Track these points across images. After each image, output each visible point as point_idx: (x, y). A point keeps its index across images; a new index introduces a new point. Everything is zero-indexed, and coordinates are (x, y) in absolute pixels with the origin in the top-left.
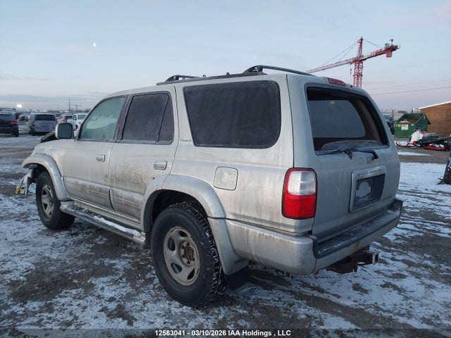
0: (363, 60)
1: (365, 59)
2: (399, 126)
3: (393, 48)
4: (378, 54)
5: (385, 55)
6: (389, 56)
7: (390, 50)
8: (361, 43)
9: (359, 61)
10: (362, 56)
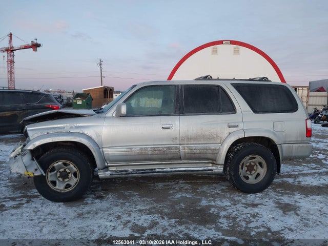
0: (14, 50)
1: (15, 50)
2: (75, 101)
3: (38, 45)
4: (26, 47)
5: (32, 49)
6: (35, 50)
7: (35, 46)
8: (11, 37)
9: (10, 50)
10: (12, 47)
